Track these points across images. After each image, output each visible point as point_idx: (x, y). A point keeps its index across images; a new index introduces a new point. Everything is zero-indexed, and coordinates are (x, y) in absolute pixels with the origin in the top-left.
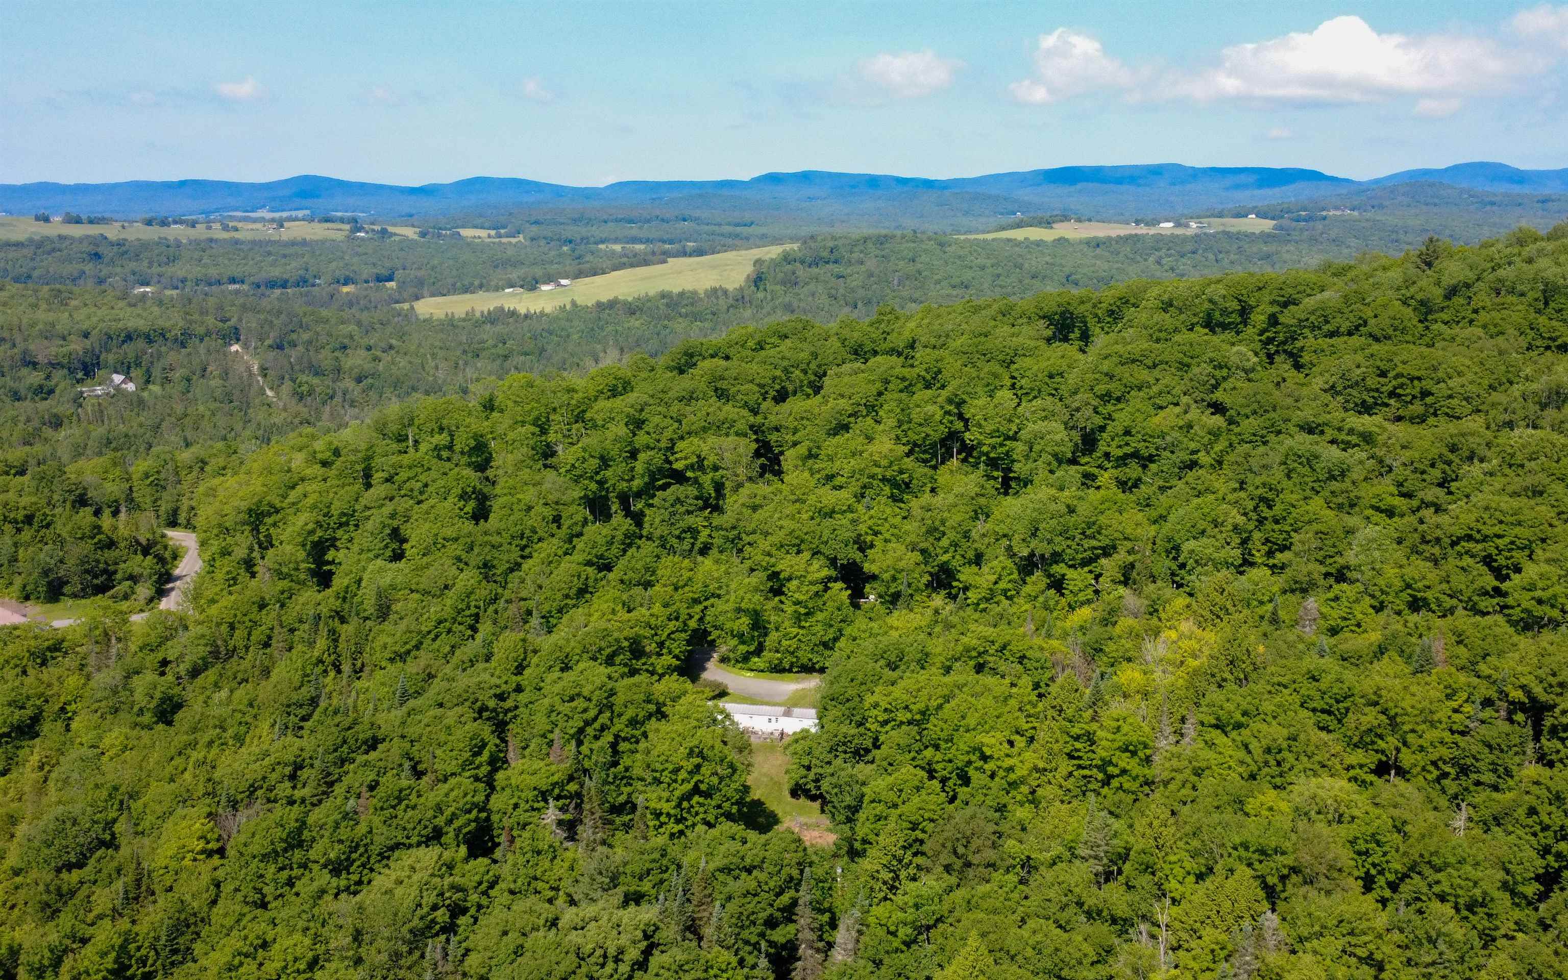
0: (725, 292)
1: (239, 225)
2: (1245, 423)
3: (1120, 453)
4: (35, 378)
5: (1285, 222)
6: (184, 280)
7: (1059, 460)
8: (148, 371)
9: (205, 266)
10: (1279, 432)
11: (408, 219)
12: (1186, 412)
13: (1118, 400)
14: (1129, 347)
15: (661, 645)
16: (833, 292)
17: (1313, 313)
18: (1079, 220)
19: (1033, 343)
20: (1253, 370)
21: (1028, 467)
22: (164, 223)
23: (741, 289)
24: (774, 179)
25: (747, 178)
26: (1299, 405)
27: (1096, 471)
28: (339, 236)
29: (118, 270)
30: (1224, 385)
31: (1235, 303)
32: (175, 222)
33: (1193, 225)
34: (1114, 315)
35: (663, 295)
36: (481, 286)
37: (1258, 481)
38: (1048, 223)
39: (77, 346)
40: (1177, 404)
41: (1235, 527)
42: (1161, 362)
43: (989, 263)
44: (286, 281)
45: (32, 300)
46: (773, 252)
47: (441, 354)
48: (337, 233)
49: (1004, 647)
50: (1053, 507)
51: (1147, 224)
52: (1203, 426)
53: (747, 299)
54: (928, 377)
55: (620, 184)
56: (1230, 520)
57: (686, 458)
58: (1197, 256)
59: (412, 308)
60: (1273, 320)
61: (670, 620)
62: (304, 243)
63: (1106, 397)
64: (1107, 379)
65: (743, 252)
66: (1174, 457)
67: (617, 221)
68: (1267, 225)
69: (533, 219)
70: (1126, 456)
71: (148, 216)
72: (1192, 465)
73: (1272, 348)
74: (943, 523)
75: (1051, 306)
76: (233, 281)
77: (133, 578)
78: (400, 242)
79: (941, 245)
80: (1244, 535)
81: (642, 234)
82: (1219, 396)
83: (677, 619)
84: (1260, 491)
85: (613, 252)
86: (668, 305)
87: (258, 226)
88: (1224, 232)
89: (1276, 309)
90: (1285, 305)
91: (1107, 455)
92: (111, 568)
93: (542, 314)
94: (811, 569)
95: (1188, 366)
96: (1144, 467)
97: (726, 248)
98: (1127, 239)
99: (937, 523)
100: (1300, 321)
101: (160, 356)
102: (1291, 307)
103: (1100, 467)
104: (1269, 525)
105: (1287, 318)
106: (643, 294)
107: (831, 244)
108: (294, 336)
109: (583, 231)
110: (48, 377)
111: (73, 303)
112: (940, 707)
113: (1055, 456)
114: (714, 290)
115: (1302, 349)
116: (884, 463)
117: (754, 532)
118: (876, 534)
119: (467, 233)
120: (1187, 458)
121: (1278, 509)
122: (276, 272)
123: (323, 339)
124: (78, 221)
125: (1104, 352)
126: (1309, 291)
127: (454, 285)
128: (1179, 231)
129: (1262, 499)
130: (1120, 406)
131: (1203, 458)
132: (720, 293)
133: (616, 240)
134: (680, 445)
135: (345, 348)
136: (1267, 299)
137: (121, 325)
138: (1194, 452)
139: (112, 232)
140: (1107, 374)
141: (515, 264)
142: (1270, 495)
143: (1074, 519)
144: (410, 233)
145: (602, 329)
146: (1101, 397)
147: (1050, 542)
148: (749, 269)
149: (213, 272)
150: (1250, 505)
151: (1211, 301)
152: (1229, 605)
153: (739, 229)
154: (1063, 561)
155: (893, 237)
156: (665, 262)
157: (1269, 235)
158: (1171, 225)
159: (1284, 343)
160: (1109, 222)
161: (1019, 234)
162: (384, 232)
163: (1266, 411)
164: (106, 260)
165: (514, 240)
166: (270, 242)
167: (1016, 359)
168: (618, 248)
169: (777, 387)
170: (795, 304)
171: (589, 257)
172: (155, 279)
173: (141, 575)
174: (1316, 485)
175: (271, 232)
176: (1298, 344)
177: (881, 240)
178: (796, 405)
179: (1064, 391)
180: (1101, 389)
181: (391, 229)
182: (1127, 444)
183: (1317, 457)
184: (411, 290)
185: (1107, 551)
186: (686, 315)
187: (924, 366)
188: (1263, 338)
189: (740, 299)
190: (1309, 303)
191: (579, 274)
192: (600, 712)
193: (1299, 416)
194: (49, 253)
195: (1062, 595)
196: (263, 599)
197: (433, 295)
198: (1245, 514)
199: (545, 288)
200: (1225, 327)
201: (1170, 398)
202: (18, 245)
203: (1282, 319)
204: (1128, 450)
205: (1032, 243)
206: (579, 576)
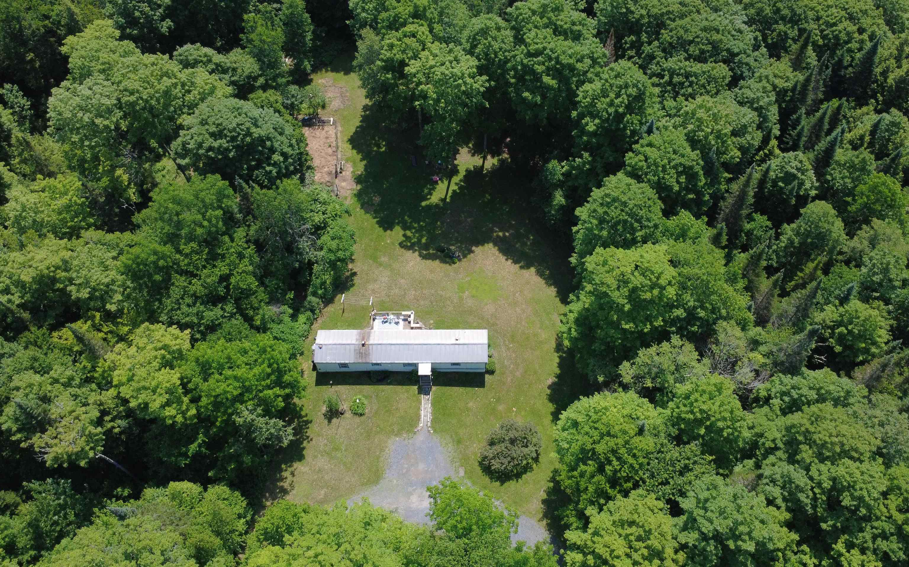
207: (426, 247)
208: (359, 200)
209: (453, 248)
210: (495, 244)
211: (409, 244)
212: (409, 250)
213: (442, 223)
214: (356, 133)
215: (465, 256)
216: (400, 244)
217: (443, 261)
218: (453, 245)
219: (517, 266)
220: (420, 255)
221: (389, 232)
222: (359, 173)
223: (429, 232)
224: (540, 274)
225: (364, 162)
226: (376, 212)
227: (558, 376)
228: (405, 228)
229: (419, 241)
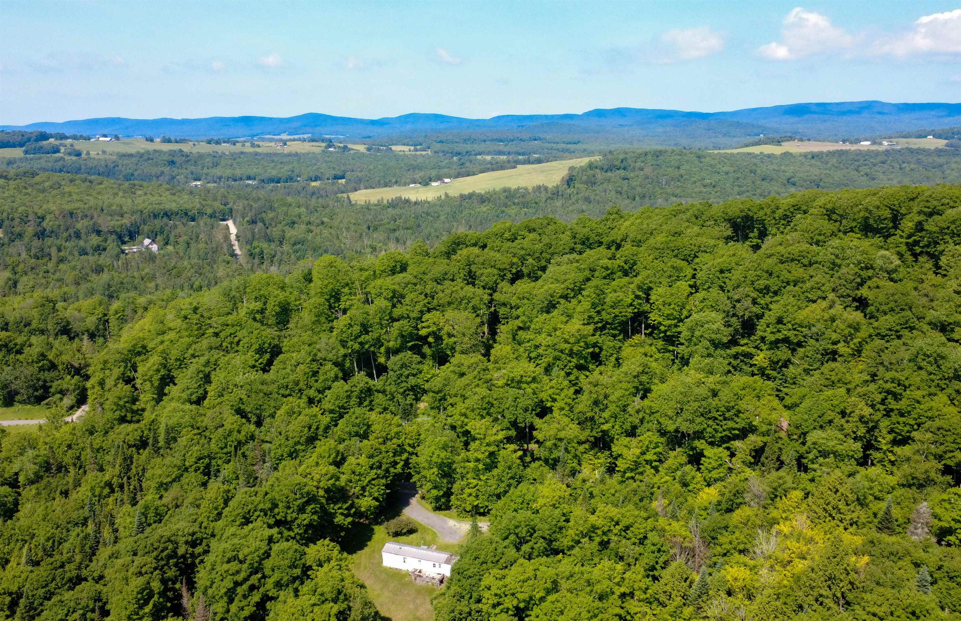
0: (546, 189)
1: (261, 143)
2: (882, 319)
3: (772, 338)
4: (95, 240)
5: (954, 141)
6: (220, 178)
7: (716, 345)
8: (168, 236)
9: (234, 169)
10: (912, 329)
11: (363, 139)
12: (831, 307)
13: (776, 293)
14: (789, 249)
15: (363, 489)
16: (619, 189)
17: (953, 222)
18: (801, 140)
19: (712, 242)
20: (895, 271)
21: (689, 349)
22: (218, 143)
23: (557, 187)
24: (599, 113)
25: (580, 113)
26: (934, 304)
27: (753, 351)
28: (318, 150)
29: (184, 171)
30: (869, 283)
31: (888, 211)
32: (225, 142)
33: (885, 143)
34: (787, 218)
35: (505, 190)
36: (396, 182)
37: (889, 375)
38: (778, 142)
39: (126, 221)
40: (824, 298)
41: (861, 418)
42: (816, 262)
43: (731, 169)
44: (280, 179)
45: (116, 191)
46: (584, 161)
47: (353, 228)
48: (317, 148)
49: (627, 528)
50: (697, 391)
51: (851, 143)
52: (845, 321)
53: (560, 193)
54: (626, 267)
55: (499, 117)
56: (857, 412)
57: (429, 327)
58: (885, 166)
59: (348, 198)
60: (919, 227)
61: (371, 468)
62: (296, 154)
63: (765, 290)
64: (766, 275)
65: (564, 162)
66: (818, 345)
67: (492, 140)
68: (941, 143)
69: (439, 140)
70: (777, 341)
71: (209, 138)
72: (833, 355)
73: (918, 249)
74: (606, 397)
75: (734, 211)
76: (249, 178)
77: (63, 392)
78: (354, 154)
79: (699, 157)
80: (871, 425)
81: (506, 149)
82: (864, 292)
83: (380, 467)
84: (889, 386)
85: (484, 160)
86: (507, 197)
87: (273, 144)
88: (907, 149)
89: (922, 218)
90: (931, 215)
91: (763, 339)
92: (48, 384)
93: (426, 202)
94: (490, 432)
95: (840, 266)
96: (793, 351)
97: (556, 159)
98: (831, 154)
99: (601, 397)
100: (942, 229)
101: (176, 226)
102: (935, 217)
103: (757, 347)
104: (895, 418)
105: (931, 226)
106: (491, 189)
107: (621, 157)
108: (264, 215)
109: (468, 147)
110: (106, 240)
111: (139, 192)
112: (542, 599)
113: (712, 341)
114: (539, 187)
115: (941, 253)
116: (572, 340)
117: (456, 396)
118: (554, 400)
119: (394, 148)
120: (831, 347)
121: (903, 404)
122: (274, 173)
123: (281, 217)
124: (169, 141)
125: (768, 252)
126: (952, 204)
127: (379, 181)
128: (874, 148)
129: (889, 392)
130: (776, 298)
131: (841, 348)
132: (542, 189)
133: (489, 153)
134: (426, 316)
135: (294, 223)
136: (915, 209)
137: (161, 207)
138: (835, 343)
139: (186, 148)
140: (767, 272)
141: (419, 168)
142: (899, 390)
143: (714, 402)
144: (361, 148)
145: (461, 212)
146: (760, 291)
147: (692, 421)
148: (564, 173)
149: (238, 172)
150: (879, 398)
151: (867, 209)
152: (842, 505)
153: (569, 146)
154: (704, 438)
155: (666, 152)
156: (515, 167)
157: (941, 150)
158: (868, 143)
159: (928, 246)
160: (824, 141)
161: (756, 150)
162: (345, 147)
163: (902, 310)
164: (177, 165)
165: (424, 153)
166: (276, 154)
167: (700, 254)
168: (489, 158)
169: (514, 271)
170: (592, 198)
171: (468, 164)
172: (204, 177)
173: (68, 390)
174: (942, 383)
175: (278, 148)
176: (940, 248)
177: (658, 154)
178: (523, 286)
179: (729, 285)
180: (762, 283)
181: (350, 146)
182: (779, 331)
183: (943, 358)
184: (353, 185)
185: (744, 434)
186: (518, 204)
187: (624, 259)
188: (910, 241)
189: (556, 194)
190: (950, 213)
191: (458, 175)
192: (251, 574)
193: (931, 315)
194: (146, 161)
195: (699, 469)
196: (93, 427)
197: (366, 188)
198: (873, 406)
199: (434, 184)
200: (876, 231)
201: (819, 293)
202: (131, 156)
203: (926, 227)
204: (780, 336)
205: (765, 155)
206: (310, 428)
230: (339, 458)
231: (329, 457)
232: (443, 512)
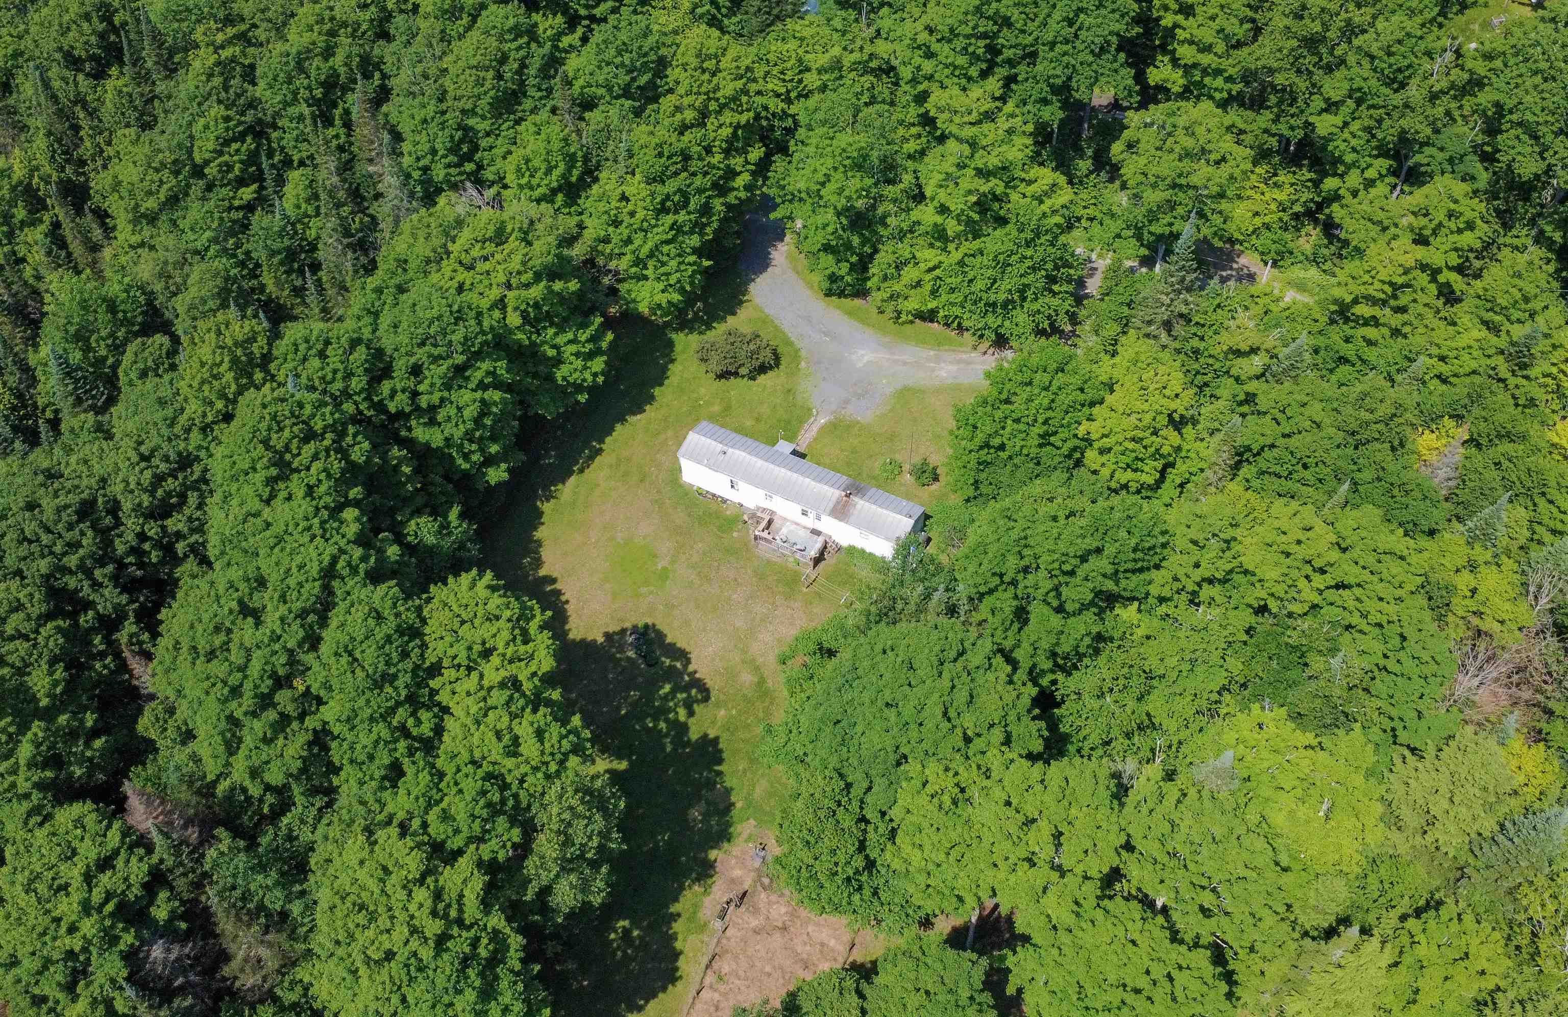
207: (671, 674)
208: (729, 825)
209: (631, 654)
210: (566, 633)
211: (694, 691)
212: (699, 680)
213: (618, 709)
214: (651, 995)
215: (623, 631)
216: (706, 699)
217: (660, 635)
218: (629, 658)
219: (558, 586)
220: (688, 661)
221: (712, 734)
222: (696, 888)
223: (650, 701)
224: (538, 563)
225: (674, 908)
226: (710, 785)
227: (622, 420)
228: (683, 728)
229: (674, 691)
230: (576, 173)
231: (549, 171)
232: (848, 302)
